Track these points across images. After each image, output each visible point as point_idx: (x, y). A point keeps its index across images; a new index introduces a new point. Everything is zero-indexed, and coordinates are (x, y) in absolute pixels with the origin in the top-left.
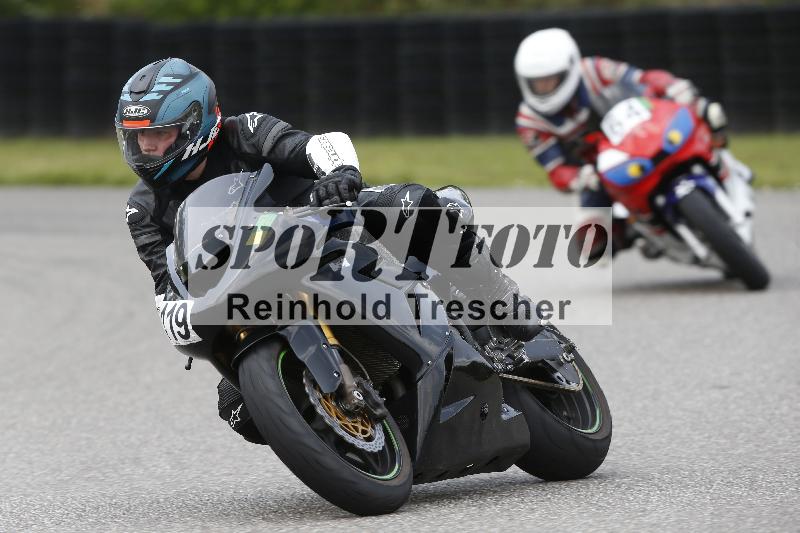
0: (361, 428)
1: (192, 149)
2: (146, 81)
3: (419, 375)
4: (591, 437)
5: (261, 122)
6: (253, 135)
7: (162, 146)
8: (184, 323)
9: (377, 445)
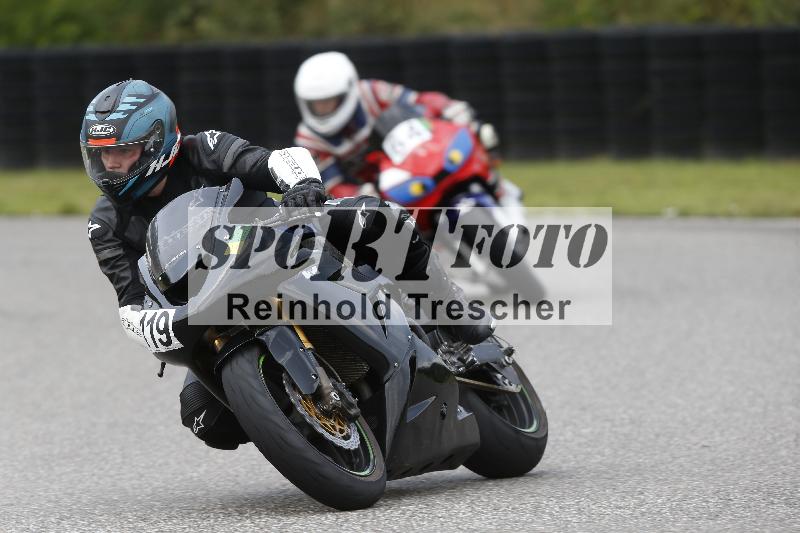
0: (338, 427)
1: (156, 165)
2: (111, 102)
3: (386, 378)
4: (533, 436)
5: (220, 139)
6: (213, 152)
7: (127, 163)
8: (166, 331)
9: (353, 444)
